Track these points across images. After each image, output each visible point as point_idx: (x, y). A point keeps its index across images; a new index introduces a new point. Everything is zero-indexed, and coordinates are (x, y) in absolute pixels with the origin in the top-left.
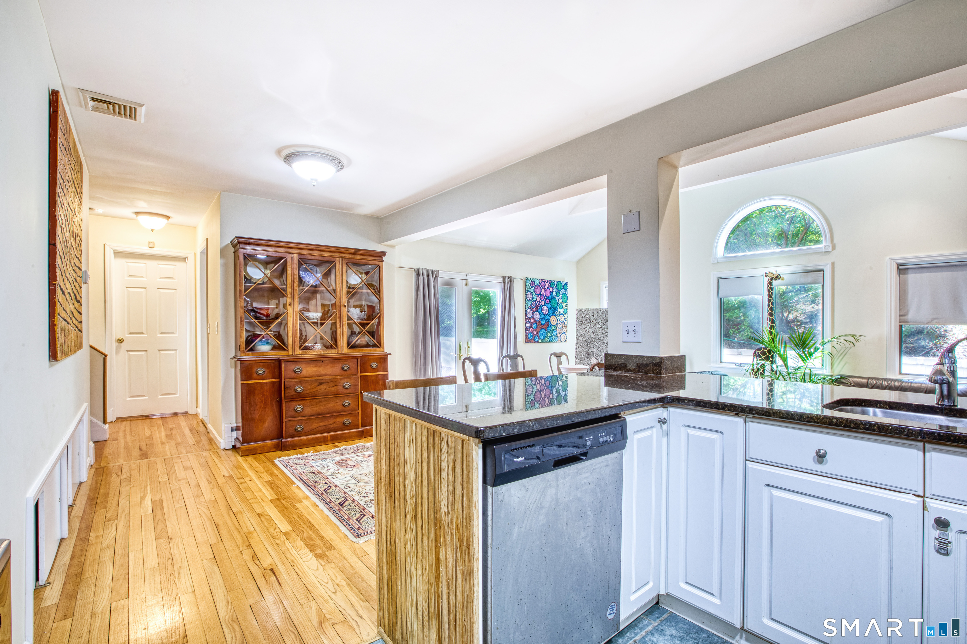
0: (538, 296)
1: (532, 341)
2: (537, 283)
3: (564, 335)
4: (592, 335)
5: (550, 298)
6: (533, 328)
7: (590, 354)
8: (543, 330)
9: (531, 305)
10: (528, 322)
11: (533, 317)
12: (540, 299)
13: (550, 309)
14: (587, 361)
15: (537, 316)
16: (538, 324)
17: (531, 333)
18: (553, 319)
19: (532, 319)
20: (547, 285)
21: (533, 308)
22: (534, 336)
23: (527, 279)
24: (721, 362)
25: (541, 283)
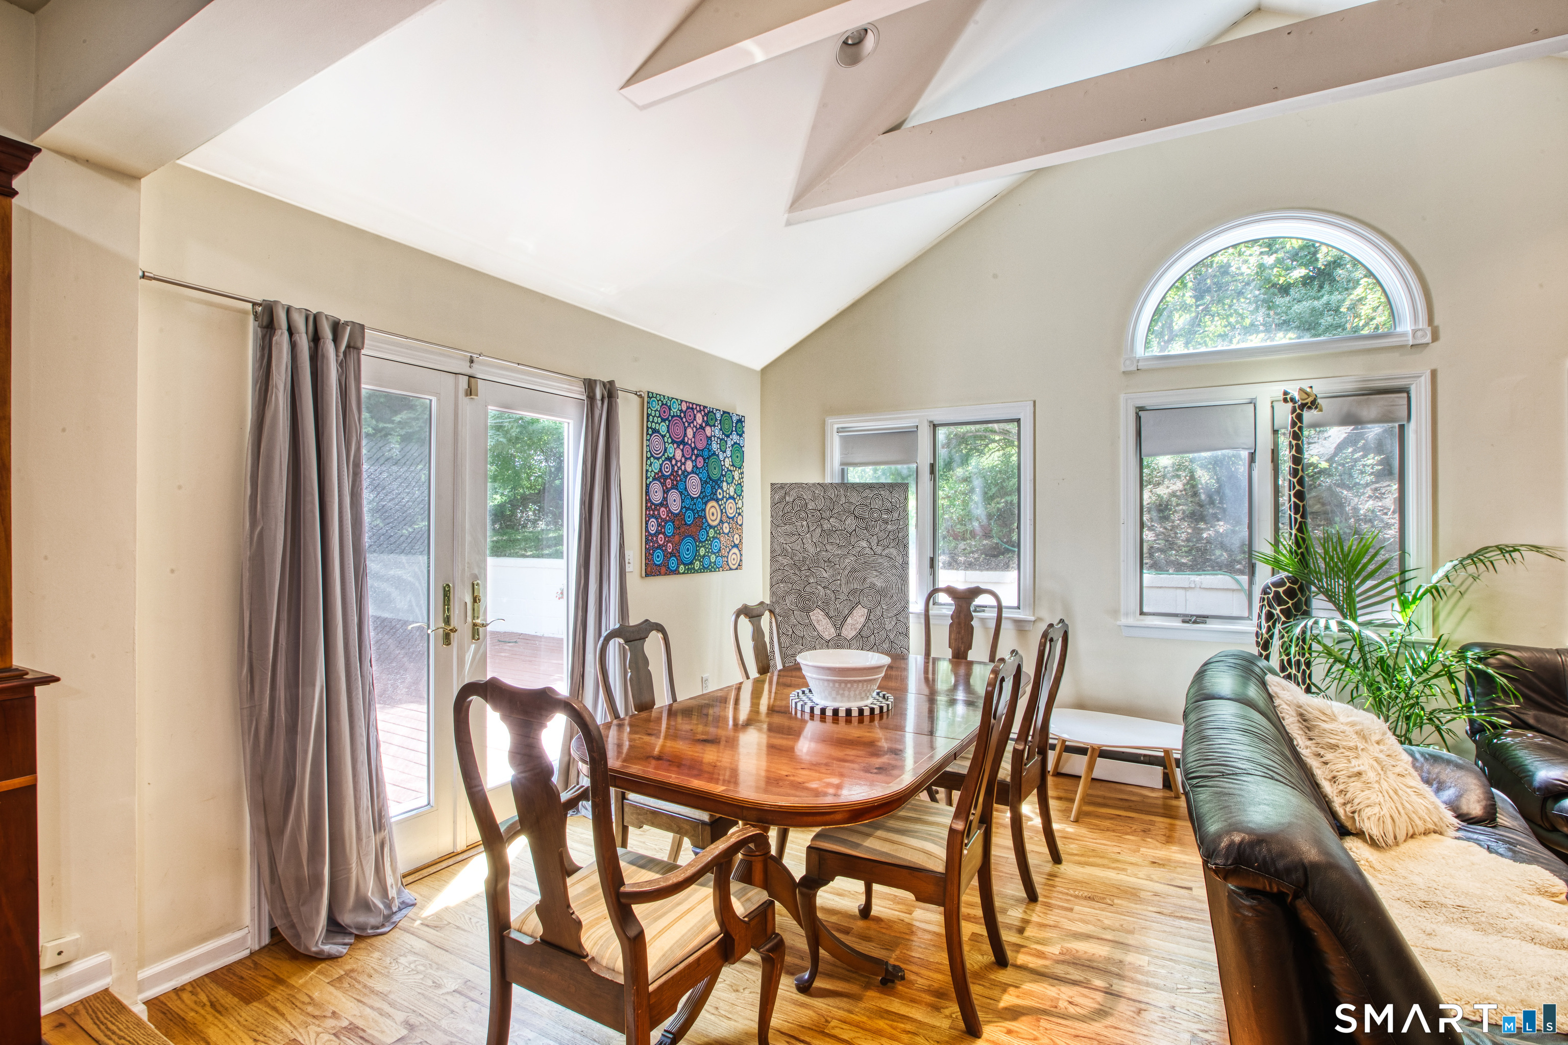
0: (678, 447)
1: (663, 570)
2: (675, 410)
3: (735, 550)
4: (811, 550)
5: (706, 454)
6: (664, 534)
7: (809, 600)
8: (689, 539)
9: (661, 469)
10: (653, 516)
11: (664, 503)
12: (683, 456)
13: (706, 482)
14: (799, 619)
15: (675, 502)
16: (677, 523)
17: (660, 547)
18: (713, 510)
19: (662, 509)
20: (699, 419)
21: (665, 480)
22: (668, 556)
23: (650, 395)
24: (1142, 613)
25: (685, 413)
